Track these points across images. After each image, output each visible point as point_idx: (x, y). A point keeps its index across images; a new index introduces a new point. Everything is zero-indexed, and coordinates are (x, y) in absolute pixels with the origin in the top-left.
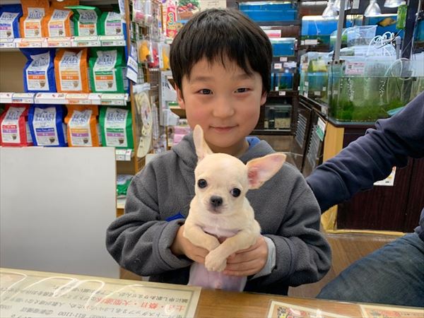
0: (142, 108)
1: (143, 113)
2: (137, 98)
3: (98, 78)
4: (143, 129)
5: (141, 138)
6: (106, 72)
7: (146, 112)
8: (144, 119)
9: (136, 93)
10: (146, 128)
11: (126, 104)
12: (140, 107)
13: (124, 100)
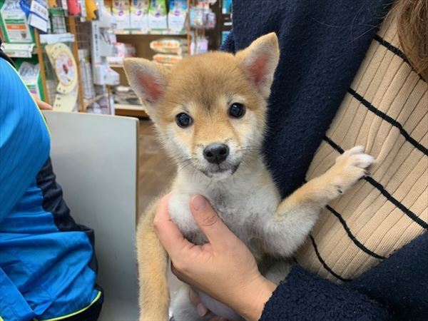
0: (57, 62)
1: (58, 67)
2: (48, 50)
3: (9, 27)
4: (60, 86)
5: (57, 96)
6: (17, 20)
7: (64, 66)
8: (60, 74)
9: (46, 44)
10: (65, 85)
11: (30, 56)
12: (55, 60)
13: (27, 51)
